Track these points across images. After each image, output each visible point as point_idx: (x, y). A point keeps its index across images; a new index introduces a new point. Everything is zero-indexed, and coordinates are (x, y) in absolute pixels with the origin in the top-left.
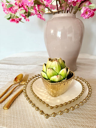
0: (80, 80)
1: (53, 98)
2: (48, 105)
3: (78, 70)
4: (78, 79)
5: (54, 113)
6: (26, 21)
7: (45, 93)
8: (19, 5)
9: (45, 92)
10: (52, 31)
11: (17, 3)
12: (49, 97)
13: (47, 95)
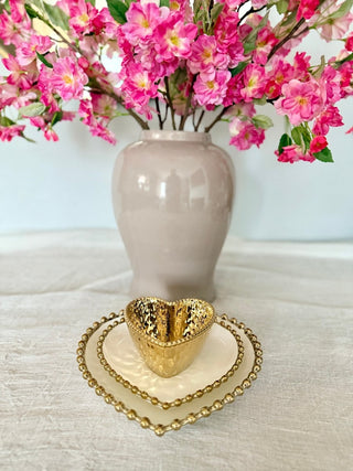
0: (231, 323)
1: (166, 381)
2: (155, 400)
3: (220, 296)
4: (227, 323)
5: (177, 420)
6: (48, 138)
7: (140, 371)
8: (22, 84)
9: (139, 367)
10: (142, 179)
11: (15, 79)
12: (154, 380)
13: (147, 374)
